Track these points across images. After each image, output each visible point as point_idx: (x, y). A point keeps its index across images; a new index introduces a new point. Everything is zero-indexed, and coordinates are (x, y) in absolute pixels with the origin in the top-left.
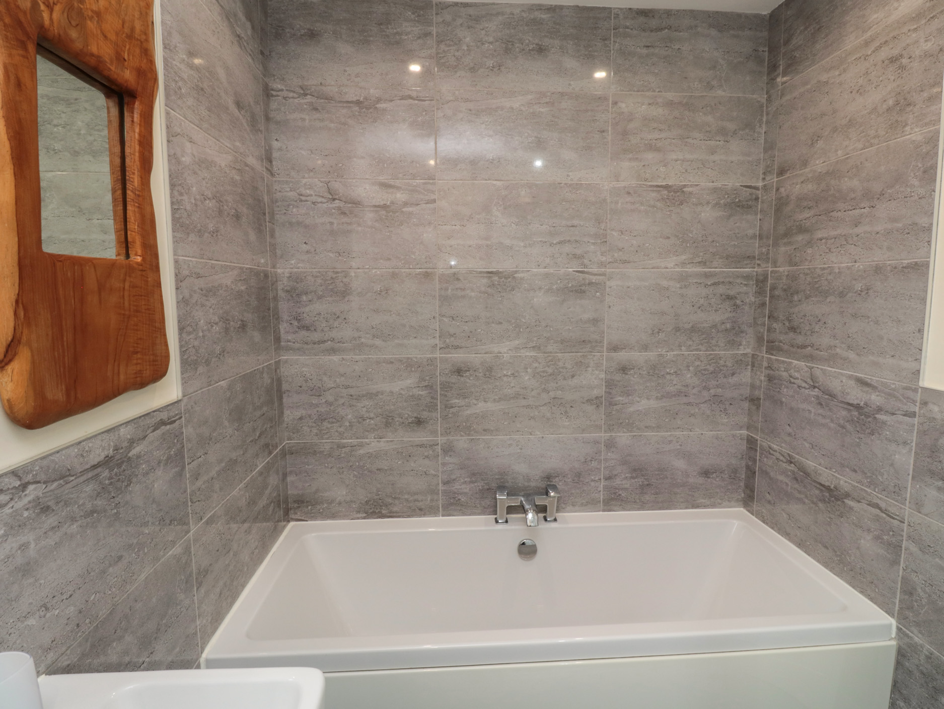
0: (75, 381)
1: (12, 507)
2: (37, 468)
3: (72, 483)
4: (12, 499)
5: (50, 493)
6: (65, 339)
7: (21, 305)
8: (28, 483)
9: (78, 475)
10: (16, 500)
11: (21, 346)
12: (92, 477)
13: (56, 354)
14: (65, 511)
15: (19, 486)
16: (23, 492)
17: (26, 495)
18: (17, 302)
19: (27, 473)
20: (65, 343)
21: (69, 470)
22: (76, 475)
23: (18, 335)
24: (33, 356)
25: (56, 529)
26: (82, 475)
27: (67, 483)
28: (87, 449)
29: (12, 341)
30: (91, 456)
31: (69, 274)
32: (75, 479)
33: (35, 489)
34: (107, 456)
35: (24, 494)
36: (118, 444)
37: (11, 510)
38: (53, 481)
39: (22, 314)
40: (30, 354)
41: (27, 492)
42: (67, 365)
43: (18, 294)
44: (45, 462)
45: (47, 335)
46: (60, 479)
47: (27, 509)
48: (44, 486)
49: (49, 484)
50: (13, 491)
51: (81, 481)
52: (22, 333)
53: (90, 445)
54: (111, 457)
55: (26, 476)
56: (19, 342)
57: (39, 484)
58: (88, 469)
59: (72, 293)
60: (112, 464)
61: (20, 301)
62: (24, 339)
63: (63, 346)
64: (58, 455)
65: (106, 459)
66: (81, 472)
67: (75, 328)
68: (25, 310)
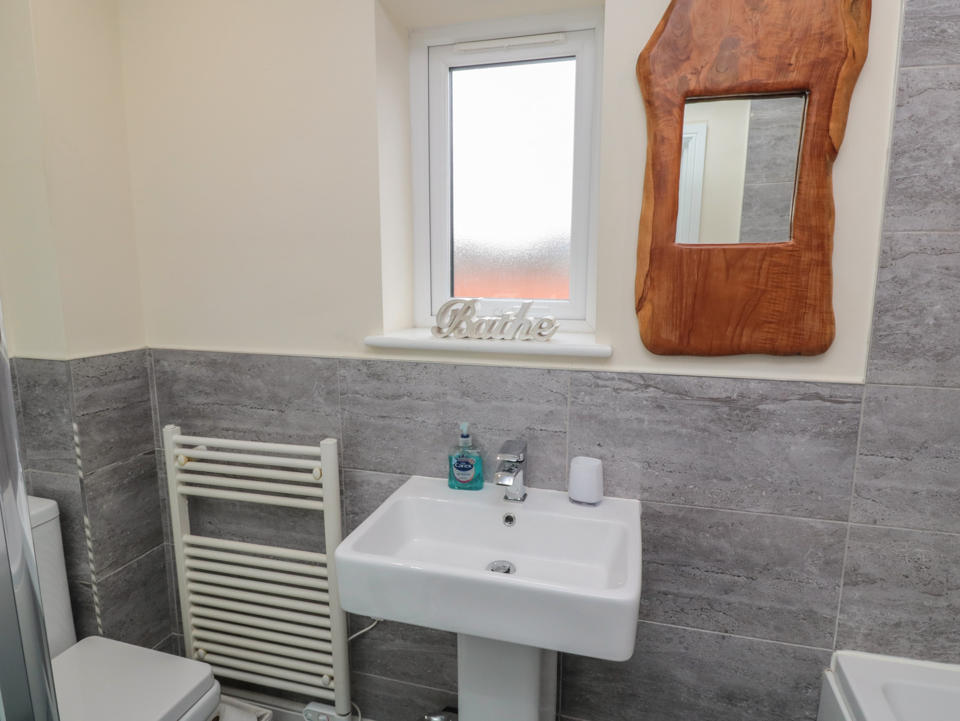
0: (690, 332)
1: (636, 394)
2: (659, 380)
3: (686, 401)
4: (636, 389)
5: (666, 399)
6: (684, 301)
7: (649, 277)
8: (650, 386)
9: (694, 398)
10: (640, 391)
11: (646, 302)
12: (708, 406)
13: (674, 310)
14: (677, 416)
15: (643, 384)
16: (645, 389)
17: (647, 392)
18: (647, 275)
19: (651, 379)
20: (684, 305)
21: (686, 391)
22: (693, 397)
23: (644, 295)
24: (653, 309)
25: (667, 423)
26: (696, 400)
27: (682, 399)
28: (707, 384)
29: (641, 298)
30: (710, 391)
31: (695, 257)
32: (691, 400)
33: (655, 391)
34: (730, 398)
35: (646, 390)
36: (744, 393)
37: (635, 395)
38: (670, 393)
39: (649, 283)
40: (651, 308)
41: (648, 390)
42: (683, 319)
43: (648, 271)
44: (665, 378)
45: (668, 297)
46: (677, 394)
47: (646, 400)
48: (662, 393)
49: (666, 394)
50: (639, 386)
51: (697, 404)
52: (647, 294)
53: (711, 382)
54: (734, 400)
55: (650, 381)
56: (645, 299)
57: (659, 390)
58: (706, 398)
59: (696, 271)
60: (733, 405)
61: (649, 274)
62: (648, 297)
63: (681, 306)
64: (678, 378)
65: (728, 399)
66: (698, 398)
67: (695, 295)
68: (652, 280)
